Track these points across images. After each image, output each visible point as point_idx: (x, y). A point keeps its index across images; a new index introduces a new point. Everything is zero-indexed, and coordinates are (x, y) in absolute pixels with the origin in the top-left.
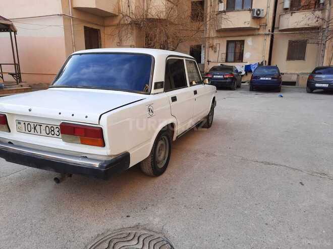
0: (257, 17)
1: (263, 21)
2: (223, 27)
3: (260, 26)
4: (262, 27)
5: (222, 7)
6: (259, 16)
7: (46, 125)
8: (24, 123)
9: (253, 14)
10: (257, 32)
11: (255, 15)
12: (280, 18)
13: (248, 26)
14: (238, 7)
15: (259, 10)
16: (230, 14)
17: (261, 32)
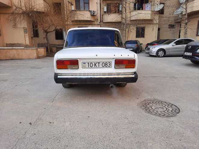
0: (93, 15)
1: (96, 17)
2: (76, 19)
3: (95, 20)
4: (96, 21)
5: (73, 8)
6: (94, 14)
7: (102, 62)
8: (88, 63)
9: (91, 13)
10: (93, 23)
11: (92, 14)
12: (103, 16)
13: (89, 19)
14: (82, 9)
15: (94, 11)
16: (78, 12)
17: (95, 23)
